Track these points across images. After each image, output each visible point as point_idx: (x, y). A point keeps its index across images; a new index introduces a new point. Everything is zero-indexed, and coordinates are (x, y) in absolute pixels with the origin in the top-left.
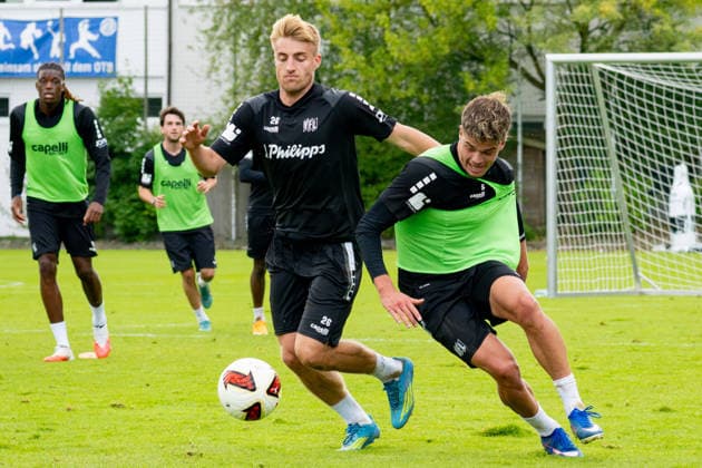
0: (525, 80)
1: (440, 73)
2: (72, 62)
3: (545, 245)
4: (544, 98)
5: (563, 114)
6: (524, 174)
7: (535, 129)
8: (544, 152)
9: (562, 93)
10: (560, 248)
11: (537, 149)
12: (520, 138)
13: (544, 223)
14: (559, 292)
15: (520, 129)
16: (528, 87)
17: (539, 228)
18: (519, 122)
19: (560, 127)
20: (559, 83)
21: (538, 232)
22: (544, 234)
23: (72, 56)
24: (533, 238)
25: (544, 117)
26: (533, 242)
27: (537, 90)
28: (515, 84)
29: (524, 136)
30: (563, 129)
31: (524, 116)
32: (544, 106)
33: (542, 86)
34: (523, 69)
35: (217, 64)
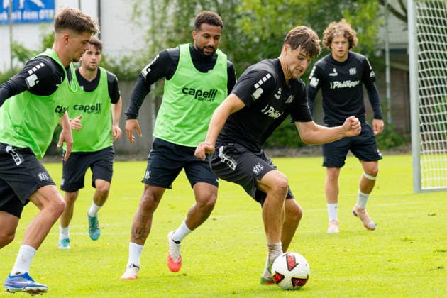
0: (391, 14)
1: (321, 11)
2: (22, 10)
3: (410, 149)
4: (406, 29)
5: (422, 42)
6: (391, 92)
7: (400, 54)
8: (408, 73)
9: (422, 25)
10: (424, 152)
11: (402, 71)
12: (388, 63)
13: (409, 132)
14: (423, 188)
15: (387, 55)
16: (394, 20)
17: (406, 136)
18: (387, 49)
19: (420, 53)
20: (419, 17)
21: (404, 139)
22: (409, 141)
23: (22, 5)
24: (401, 143)
25: (407, 44)
26: (401, 148)
27: (400, 22)
28: (383, 17)
29: (391, 60)
30: (423, 54)
31: (390, 44)
32: (407, 36)
33: (405, 19)
34: (389, 6)
35: (138, 10)
